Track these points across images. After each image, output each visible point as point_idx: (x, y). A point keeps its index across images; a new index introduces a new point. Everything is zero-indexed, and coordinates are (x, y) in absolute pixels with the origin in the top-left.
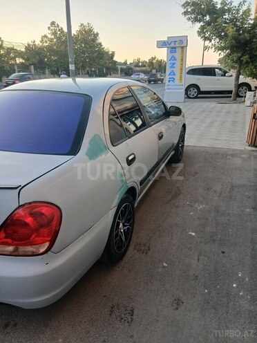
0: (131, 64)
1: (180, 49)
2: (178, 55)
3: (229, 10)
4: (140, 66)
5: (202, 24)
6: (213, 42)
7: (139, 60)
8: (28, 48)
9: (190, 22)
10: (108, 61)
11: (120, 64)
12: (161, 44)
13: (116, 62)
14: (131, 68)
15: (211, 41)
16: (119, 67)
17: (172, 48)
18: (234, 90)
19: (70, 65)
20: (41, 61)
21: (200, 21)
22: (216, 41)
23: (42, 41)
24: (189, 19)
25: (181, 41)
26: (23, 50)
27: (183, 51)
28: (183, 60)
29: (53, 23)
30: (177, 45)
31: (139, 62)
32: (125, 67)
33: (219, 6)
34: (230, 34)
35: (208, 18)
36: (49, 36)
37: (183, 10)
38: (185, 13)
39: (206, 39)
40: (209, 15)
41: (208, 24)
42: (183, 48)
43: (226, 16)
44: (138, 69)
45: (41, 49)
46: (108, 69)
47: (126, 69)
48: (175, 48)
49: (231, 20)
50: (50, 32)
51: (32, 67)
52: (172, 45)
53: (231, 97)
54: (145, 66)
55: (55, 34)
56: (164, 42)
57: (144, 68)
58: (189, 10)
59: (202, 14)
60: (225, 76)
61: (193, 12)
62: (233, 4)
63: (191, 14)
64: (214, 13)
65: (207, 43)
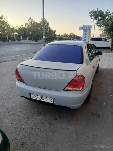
0: (62, 36)
1: (89, 30)
2: (87, 32)
3: (108, 15)
4: (65, 37)
5: (97, 20)
6: (102, 27)
7: (65, 34)
8: (20, 28)
9: (92, 19)
10: (52, 35)
11: (57, 36)
12: (81, 28)
13: (56, 35)
14: (62, 38)
15: (101, 27)
16: (57, 37)
17: (85, 30)
18: (110, 47)
19: (43, 36)
20: (25, 34)
21: (97, 19)
22: (103, 27)
23: (25, 26)
24: (92, 18)
25: (89, 27)
26: (18, 29)
27: (90, 31)
28: (90, 34)
29: (30, 18)
30: (87, 28)
31: (65, 35)
32: (59, 37)
33: (104, 13)
34: (110, 25)
35: (100, 18)
36: (29, 24)
37: (90, 15)
38: (91, 16)
39: (99, 26)
40: (101, 17)
41: (100, 20)
42: (90, 30)
43: (107, 17)
44: (65, 38)
45: (25, 29)
46: (53, 38)
47: (60, 38)
48: (86, 30)
49: (110, 19)
50: (29, 22)
51: (22, 36)
52: (85, 29)
53: (109, 50)
54: (68, 37)
55: (31, 23)
56: (82, 27)
57: (67, 38)
58: (92, 15)
59: (97, 16)
60: (106, 41)
61: (94, 15)
62: (110, 13)
63: (93, 16)
64: (103, 16)
65: (99, 28)
